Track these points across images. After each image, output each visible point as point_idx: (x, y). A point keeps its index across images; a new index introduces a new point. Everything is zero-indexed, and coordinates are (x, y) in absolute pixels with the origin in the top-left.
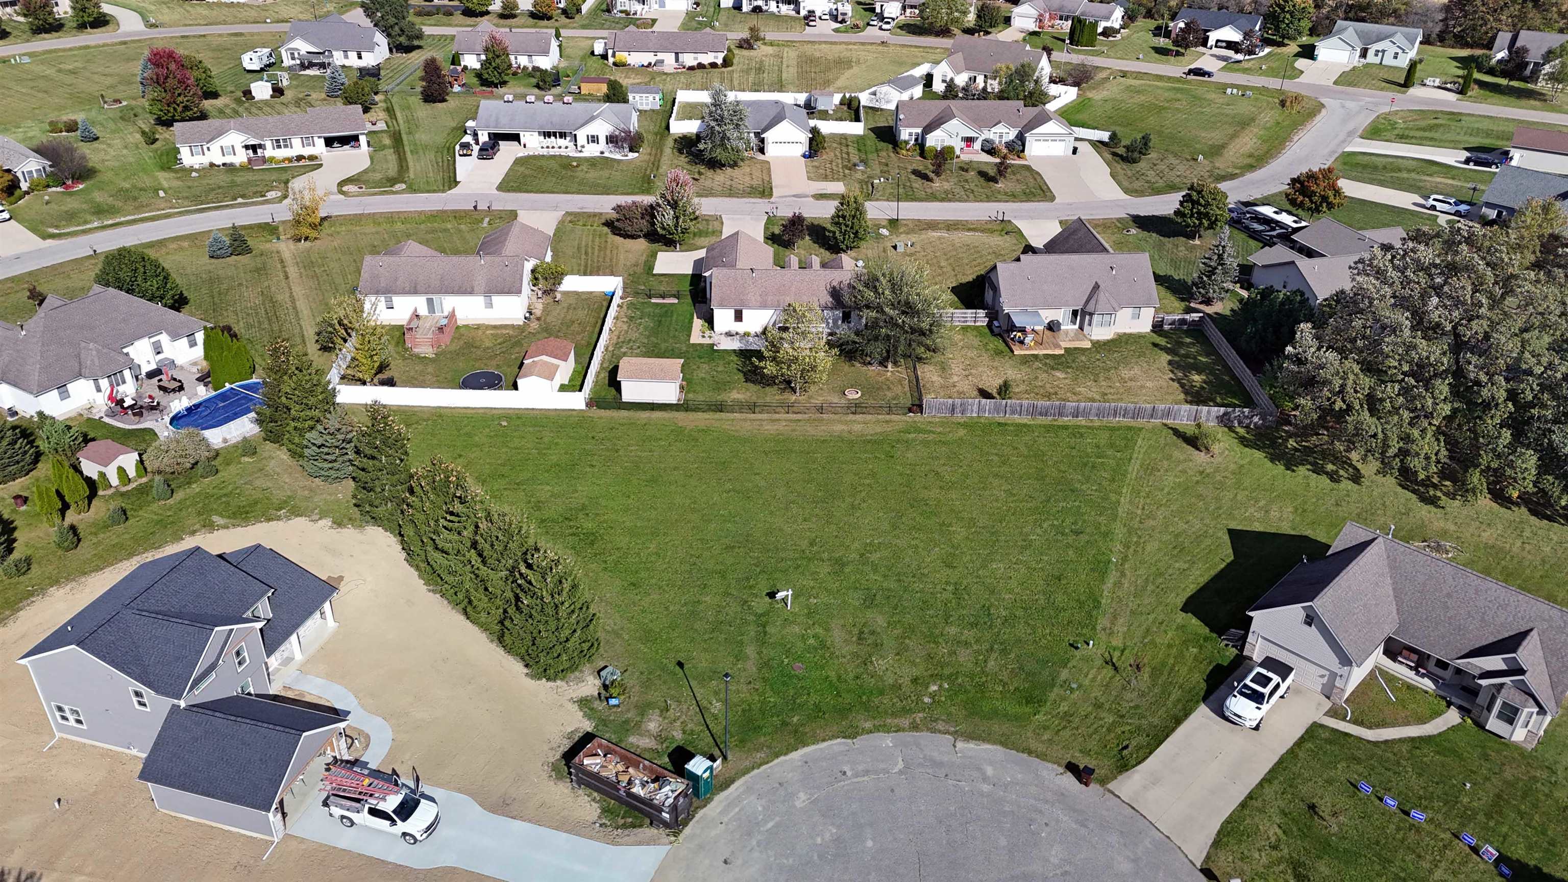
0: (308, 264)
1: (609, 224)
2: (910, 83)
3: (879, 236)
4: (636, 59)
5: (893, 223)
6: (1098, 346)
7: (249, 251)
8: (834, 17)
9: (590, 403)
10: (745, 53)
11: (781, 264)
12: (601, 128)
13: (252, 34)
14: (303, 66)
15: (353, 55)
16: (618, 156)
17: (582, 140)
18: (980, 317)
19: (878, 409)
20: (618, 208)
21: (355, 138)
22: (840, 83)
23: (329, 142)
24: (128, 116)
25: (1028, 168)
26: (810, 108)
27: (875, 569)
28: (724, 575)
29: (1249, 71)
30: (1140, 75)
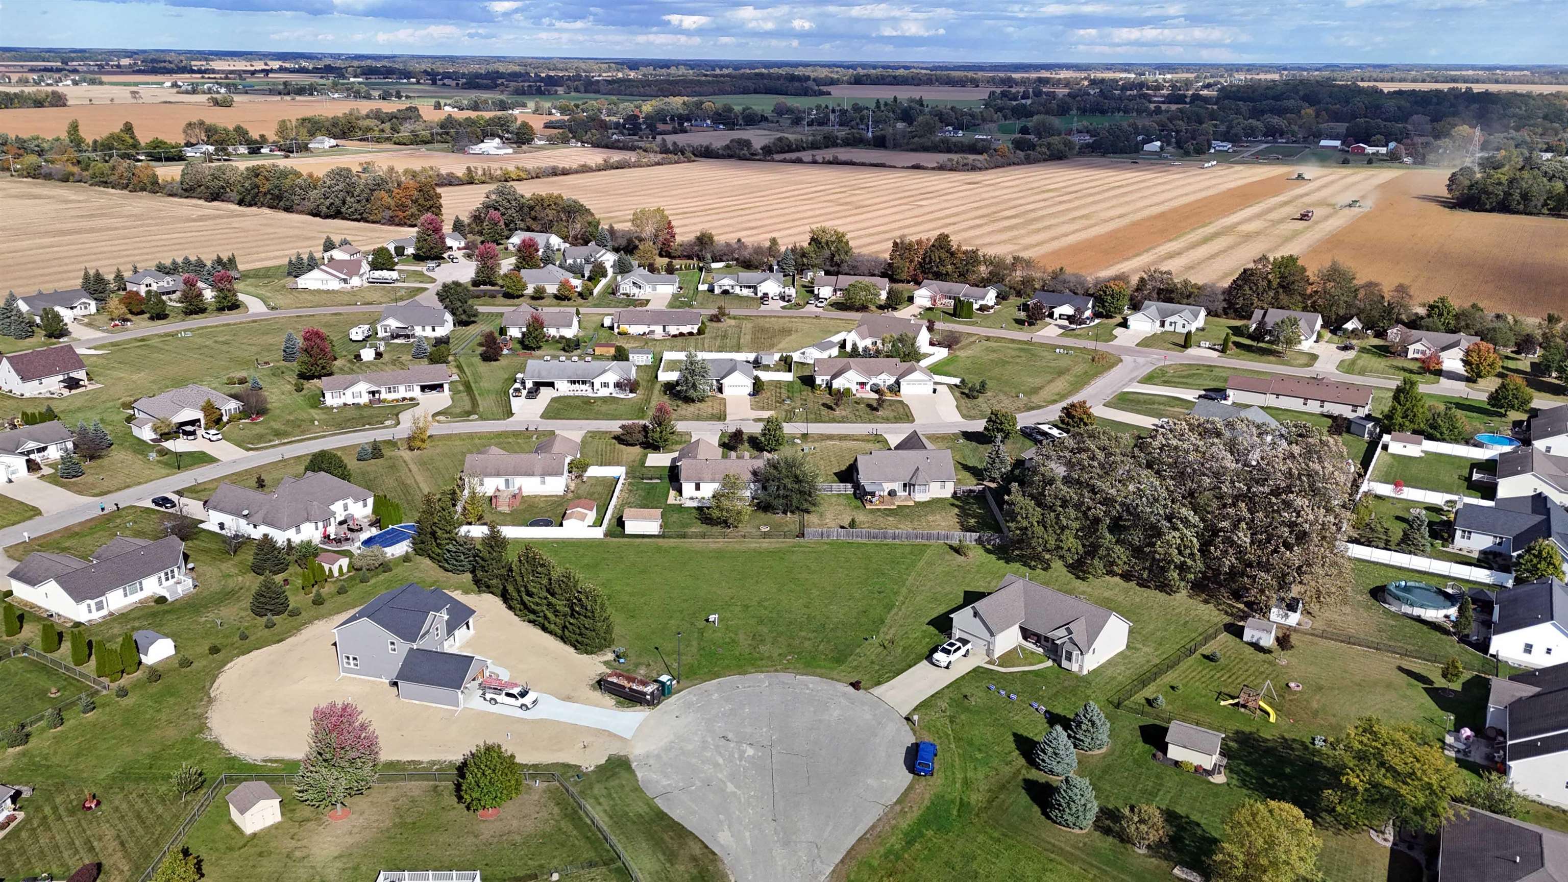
0: (423, 464)
1: (615, 438)
2: (831, 345)
3: (794, 444)
4: (635, 330)
5: (805, 436)
6: (918, 504)
7: (382, 456)
8: (783, 298)
9: (606, 535)
10: (715, 324)
11: (726, 458)
12: (611, 377)
13: (348, 314)
14: (393, 337)
15: (429, 329)
16: (622, 396)
17: (597, 385)
18: (848, 488)
19: (778, 536)
20: (623, 427)
21: (441, 386)
22: (781, 346)
23: (423, 388)
24: (277, 373)
25: (901, 402)
26: (757, 364)
27: (766, 609)
28: (681, 612)
29: (1077, 336)
30: (999, 339)
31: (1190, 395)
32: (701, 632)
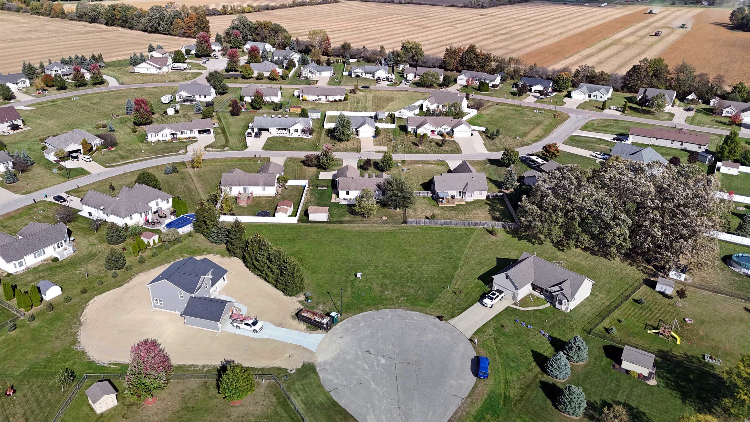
0: (199, 176)
1: (303, 162)
2: (414, 108)
3: (398, 166)
4: (311, 98)
5: (403, 162)
6: (468, 203)
7: (178, 172)
8: (388, 79)
9: (299, 221)
10: (352, 95)
11: (362, 175)
12: (299, 127)
13: (161, 87)
14: (184, 101)
15: (203, 97)
16: (305, 137)
17: (292, 131)
18: (429, 194)
19: (392, 223)
20: (306, 156)
21: (209, 130)
22: (388, 107)
23: (200, 132)
24: (123, 122)
25: (454, 141)
26: (376, 118)
27: (387, 268)
28: (341, 270)
29: (545, 102)
30: (503, 104)
31: (609, 137)
32: (353, 282)
